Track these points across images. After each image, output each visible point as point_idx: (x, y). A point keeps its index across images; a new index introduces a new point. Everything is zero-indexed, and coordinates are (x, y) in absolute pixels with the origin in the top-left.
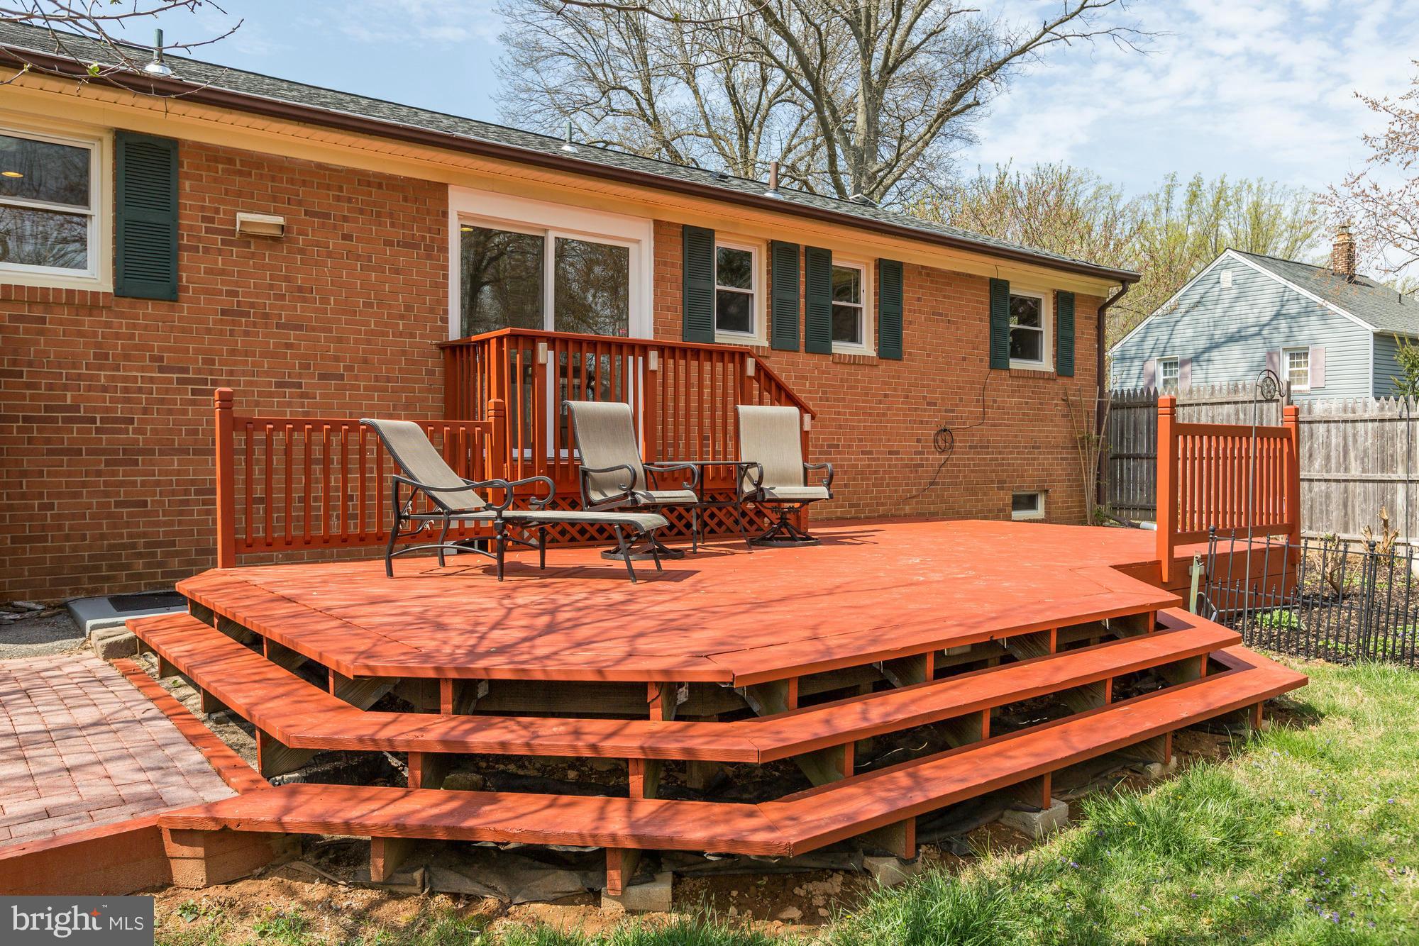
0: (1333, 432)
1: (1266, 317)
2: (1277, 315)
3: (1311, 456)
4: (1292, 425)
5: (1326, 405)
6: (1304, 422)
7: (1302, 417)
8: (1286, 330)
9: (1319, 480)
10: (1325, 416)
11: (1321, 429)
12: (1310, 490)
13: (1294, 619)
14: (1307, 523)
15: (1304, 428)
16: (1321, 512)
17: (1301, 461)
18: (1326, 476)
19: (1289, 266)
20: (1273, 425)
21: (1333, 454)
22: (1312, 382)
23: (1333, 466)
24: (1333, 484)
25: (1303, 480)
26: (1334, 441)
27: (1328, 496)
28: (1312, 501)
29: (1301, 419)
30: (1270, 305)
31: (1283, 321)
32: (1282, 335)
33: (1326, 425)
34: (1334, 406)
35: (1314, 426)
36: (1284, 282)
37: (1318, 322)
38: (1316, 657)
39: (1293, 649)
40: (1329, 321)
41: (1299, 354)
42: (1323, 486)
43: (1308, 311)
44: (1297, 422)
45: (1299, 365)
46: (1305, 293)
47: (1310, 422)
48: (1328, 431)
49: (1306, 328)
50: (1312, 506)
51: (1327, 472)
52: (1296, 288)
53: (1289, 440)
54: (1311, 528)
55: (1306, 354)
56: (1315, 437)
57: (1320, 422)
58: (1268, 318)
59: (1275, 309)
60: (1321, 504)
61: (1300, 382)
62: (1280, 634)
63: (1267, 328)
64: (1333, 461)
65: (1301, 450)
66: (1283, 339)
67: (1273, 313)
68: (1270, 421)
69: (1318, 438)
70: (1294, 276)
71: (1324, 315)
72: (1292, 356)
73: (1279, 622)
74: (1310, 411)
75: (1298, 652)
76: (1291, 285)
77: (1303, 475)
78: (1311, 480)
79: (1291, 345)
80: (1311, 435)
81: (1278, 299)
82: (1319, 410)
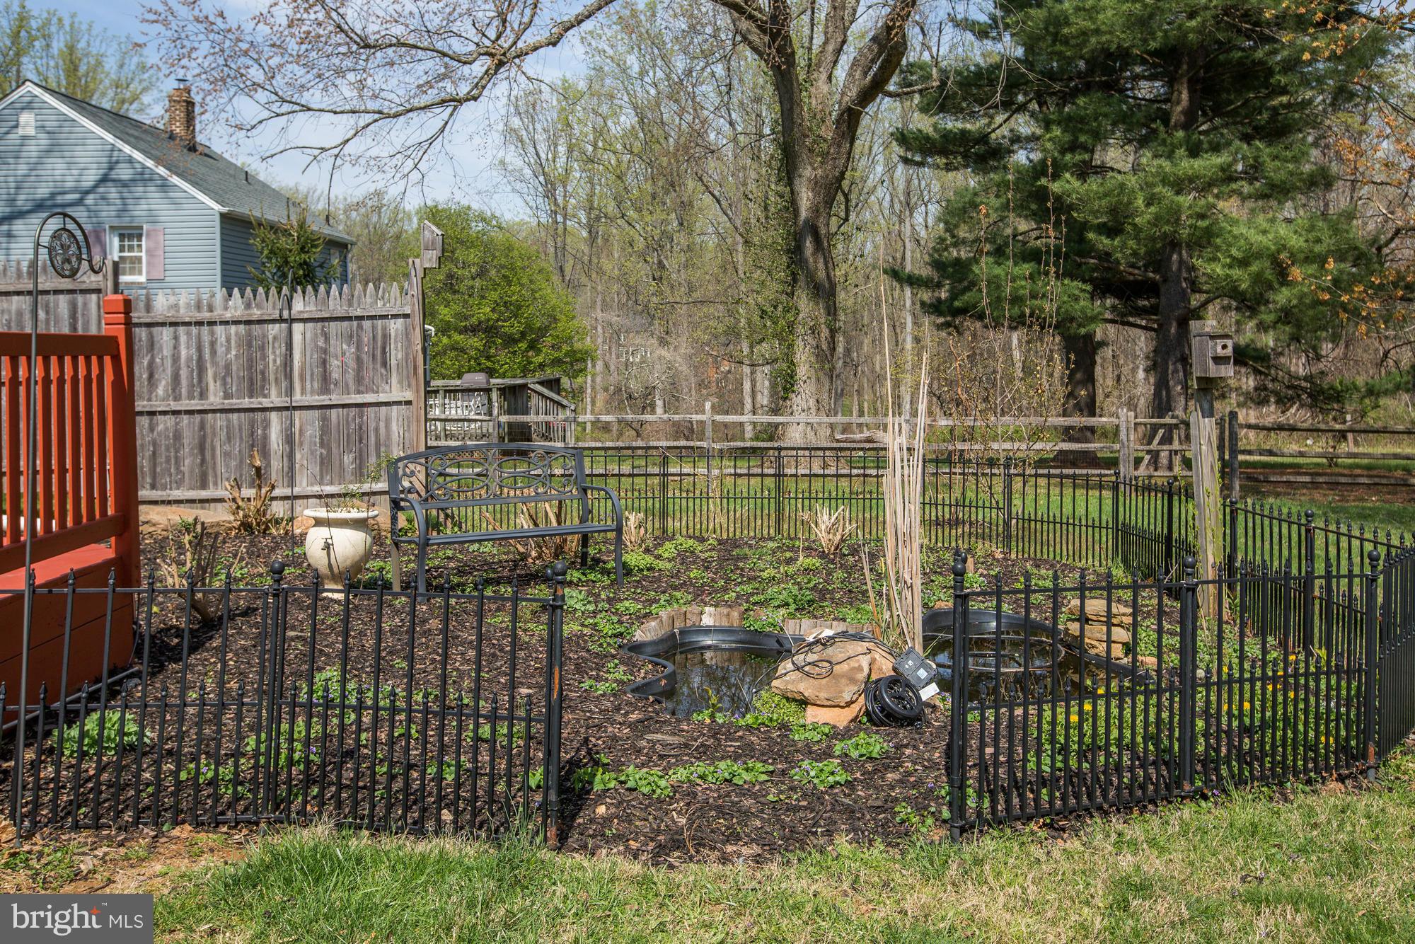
0: (183, 339)
1: (90, 179)
2: (104, 179)
3: (151, 376)
4: (119, 331)
5: (172, 299)
6: (140, 325)
7: (136, 316)
8: (118, 202)
9: (164, 413)
10: (170, 315)
11: (165, 335)
12: (152, 429)
13: (132, 727)
14: (148, 480)
15: (141, 333)
16: (168, 460)
17: (137, 384)
18: (175, 406)
19: (117, 121)
20: (93, 331)
21: (184, 373)
22: (148, 273)
23: (184, 391)
24: (185, 417)
25: (141, 413)
26: (184, 353)
27: (178, 436)
28: (154, 443)
29: (135, 320)
30: (95, 166)
31: (113, 190)
32: (112, 208)
33: (172, 329)
34: (182, 302)
35: (156, 330)
36: (109, 138)
37: (157, 195)
38: (176, 823)
39: (128, 816)
40: (171, 194)
41: (130, 234)
42: (169, 421)
43: (143, 177)
44: (129, 324)
45: (131, 248)
46: (137, 155)
47: (149, 325)
48: (176, 338)
49: (143, 201)
50: (154, 453)
51: (175, 399)
52: (127, 149)
53: (116, 358)
54: (153, 487)
55: (140, 237)
56: (157, 346)
57: (163, 324)
58: (91, 184)
59: (102, 172)
60: (168, 449)
61: (132, 271)
62: (101, 769)
63: (91, 196)
64: (184, 382)
65: (136, 368)
66: (113, 213)
67: (98, 177)
68: (86, 324)
69: (161, 349)
70: (122, 132)
71: (164, 186)
72: (122, 237)
73: (98, 742)
74: (148, 308)
75: (136, 822)
76: (120, 144)
77: (140, 405)
78: (152, 414)
79: (125, 221)
80: (152, 344)
81: (105, 160)
82: (162, 304)
